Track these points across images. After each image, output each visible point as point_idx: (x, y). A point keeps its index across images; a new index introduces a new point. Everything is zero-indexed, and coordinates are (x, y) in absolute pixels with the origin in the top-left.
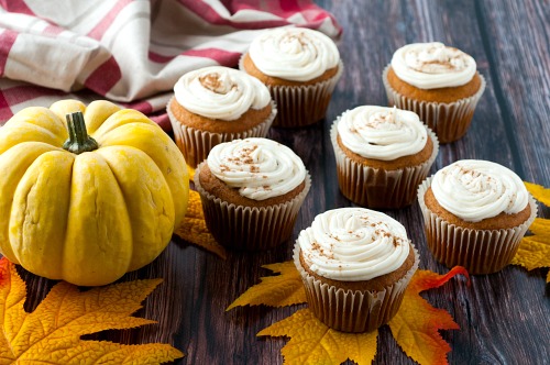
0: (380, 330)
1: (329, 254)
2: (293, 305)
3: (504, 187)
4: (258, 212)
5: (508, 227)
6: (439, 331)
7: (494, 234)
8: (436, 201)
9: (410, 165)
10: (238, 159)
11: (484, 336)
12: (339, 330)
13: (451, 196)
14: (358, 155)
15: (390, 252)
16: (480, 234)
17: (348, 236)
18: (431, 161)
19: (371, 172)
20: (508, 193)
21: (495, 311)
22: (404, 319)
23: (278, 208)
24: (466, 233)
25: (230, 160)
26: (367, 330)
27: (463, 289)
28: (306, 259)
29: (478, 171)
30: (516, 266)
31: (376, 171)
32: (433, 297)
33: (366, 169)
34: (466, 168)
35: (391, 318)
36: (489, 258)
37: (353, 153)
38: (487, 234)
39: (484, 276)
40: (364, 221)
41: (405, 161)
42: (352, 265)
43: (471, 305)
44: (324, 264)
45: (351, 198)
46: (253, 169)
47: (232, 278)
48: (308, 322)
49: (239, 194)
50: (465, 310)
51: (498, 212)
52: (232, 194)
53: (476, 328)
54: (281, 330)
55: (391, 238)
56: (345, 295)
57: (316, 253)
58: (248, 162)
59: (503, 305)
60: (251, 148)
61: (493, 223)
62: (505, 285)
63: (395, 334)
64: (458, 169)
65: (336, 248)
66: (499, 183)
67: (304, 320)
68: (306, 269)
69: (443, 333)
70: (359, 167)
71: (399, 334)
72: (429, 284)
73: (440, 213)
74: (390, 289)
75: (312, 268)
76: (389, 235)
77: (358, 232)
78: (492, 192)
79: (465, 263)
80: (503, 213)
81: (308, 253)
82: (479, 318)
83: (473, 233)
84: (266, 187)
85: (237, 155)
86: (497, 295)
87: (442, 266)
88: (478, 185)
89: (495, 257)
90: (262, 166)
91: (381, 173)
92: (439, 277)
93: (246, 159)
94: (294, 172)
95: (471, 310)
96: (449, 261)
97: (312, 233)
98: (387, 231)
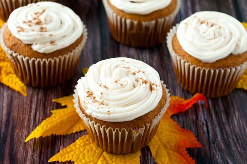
0: (143, 151)
1: (100, 100)
2: (77, 132)
3: (231, 33)
4: (47, 62)
5: (235, 65)
6: (187, 149)
7: (225, 71)
8: (180, 46)
9: (161, 17)
10: (30, 22)
11: (220, 150)
12: (111, 152)
13: (192, 43)
14: (122, 11)
15: (148, 96)
16: (215, 72)
17: (115, 85)
18: (176, 12)
19: (132, 23)
20: (235, 38)
21: (227, 128)
22: (160, 140)
23: (63, 59)
24: (204, 71)
25: (25, 22)
26: (132, 151)
27: (203, 111)
28: (82, 104)
29: (211, 21)
30: (240, 89)
31: (136, 23)
32: (181, 119)
33: (128, 21)
34: (202, 19)
35: (150, 141)
36: (222, 86)
37: (118, 10)
38: (220, 72)
39: (217, 99)
40: (126, 70)
41: (157, 14)
42: (118, 109)
43: (209, 124)
44: (95, 109)
45: (118, 40)
46: (42, 29)
47: (31, 111)
48: (88, 147)
49: (31, 49)
50: (205, 129)
51: (227, 54)
52: (27, 49)
53: (214, 143)
54: (67, 155)
55: (148, 85)
56: (114, 133)
57: (90, 100)
58: (38, 23)
59: (233, 122)
60: (41, 11)
61: (224, 63)
62: (233, 105)
63: (154, 153)
64: (196, 20)
65: (105, 96)
66: (227, 31)
67: (85, 145)
68: (83, 112)
69: (190, 151)
70: (123, 20)
71: (157, 152)
72: (178, 108)
73: (184, 56)
74: (148, 125)
75: (87, 112)
76: (145, 82)
77: (122, 81)
78: (223, 39)
79: (204, 91)
80: (231, 55)
81: (84, 100)
82: (216, 135)
83: (209, 72)
84: (52, 42)
85: (30, 18)
86: (228, 114)
87: (186, 93)
88: (212, 34)
89: (226, 86)
90: (48, 26)
91: (140, 24)
92: (185, 102)
93: (36, 21)
94: (74, 29)
95: (210, 128)
96: (192, 89)
97: (87, 82)
98: (145, 79)
